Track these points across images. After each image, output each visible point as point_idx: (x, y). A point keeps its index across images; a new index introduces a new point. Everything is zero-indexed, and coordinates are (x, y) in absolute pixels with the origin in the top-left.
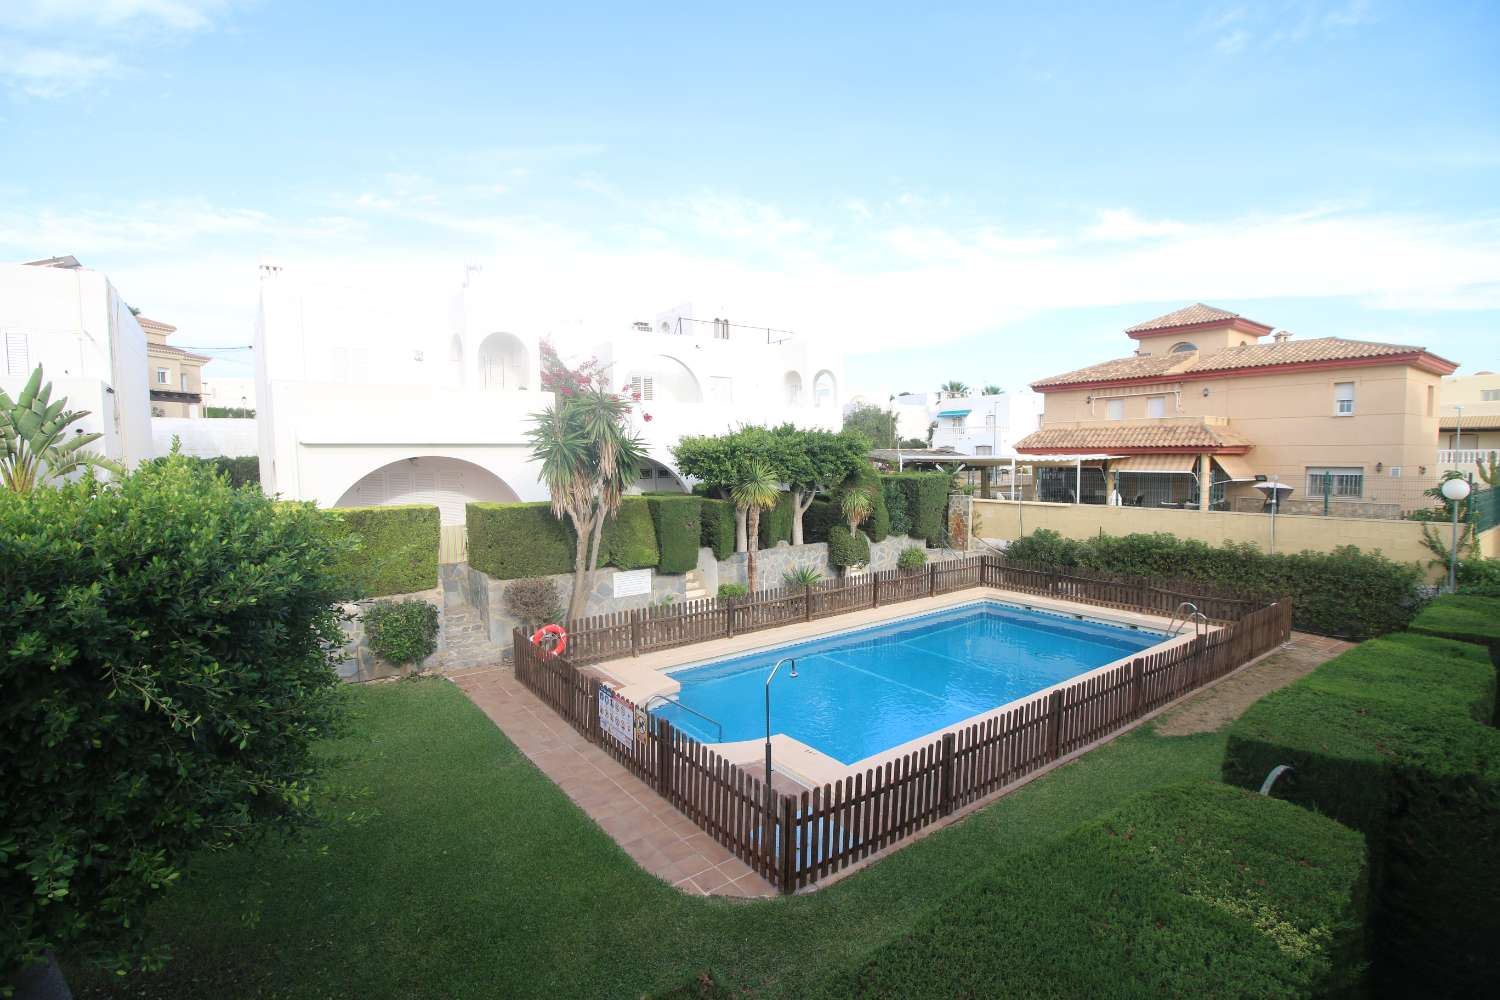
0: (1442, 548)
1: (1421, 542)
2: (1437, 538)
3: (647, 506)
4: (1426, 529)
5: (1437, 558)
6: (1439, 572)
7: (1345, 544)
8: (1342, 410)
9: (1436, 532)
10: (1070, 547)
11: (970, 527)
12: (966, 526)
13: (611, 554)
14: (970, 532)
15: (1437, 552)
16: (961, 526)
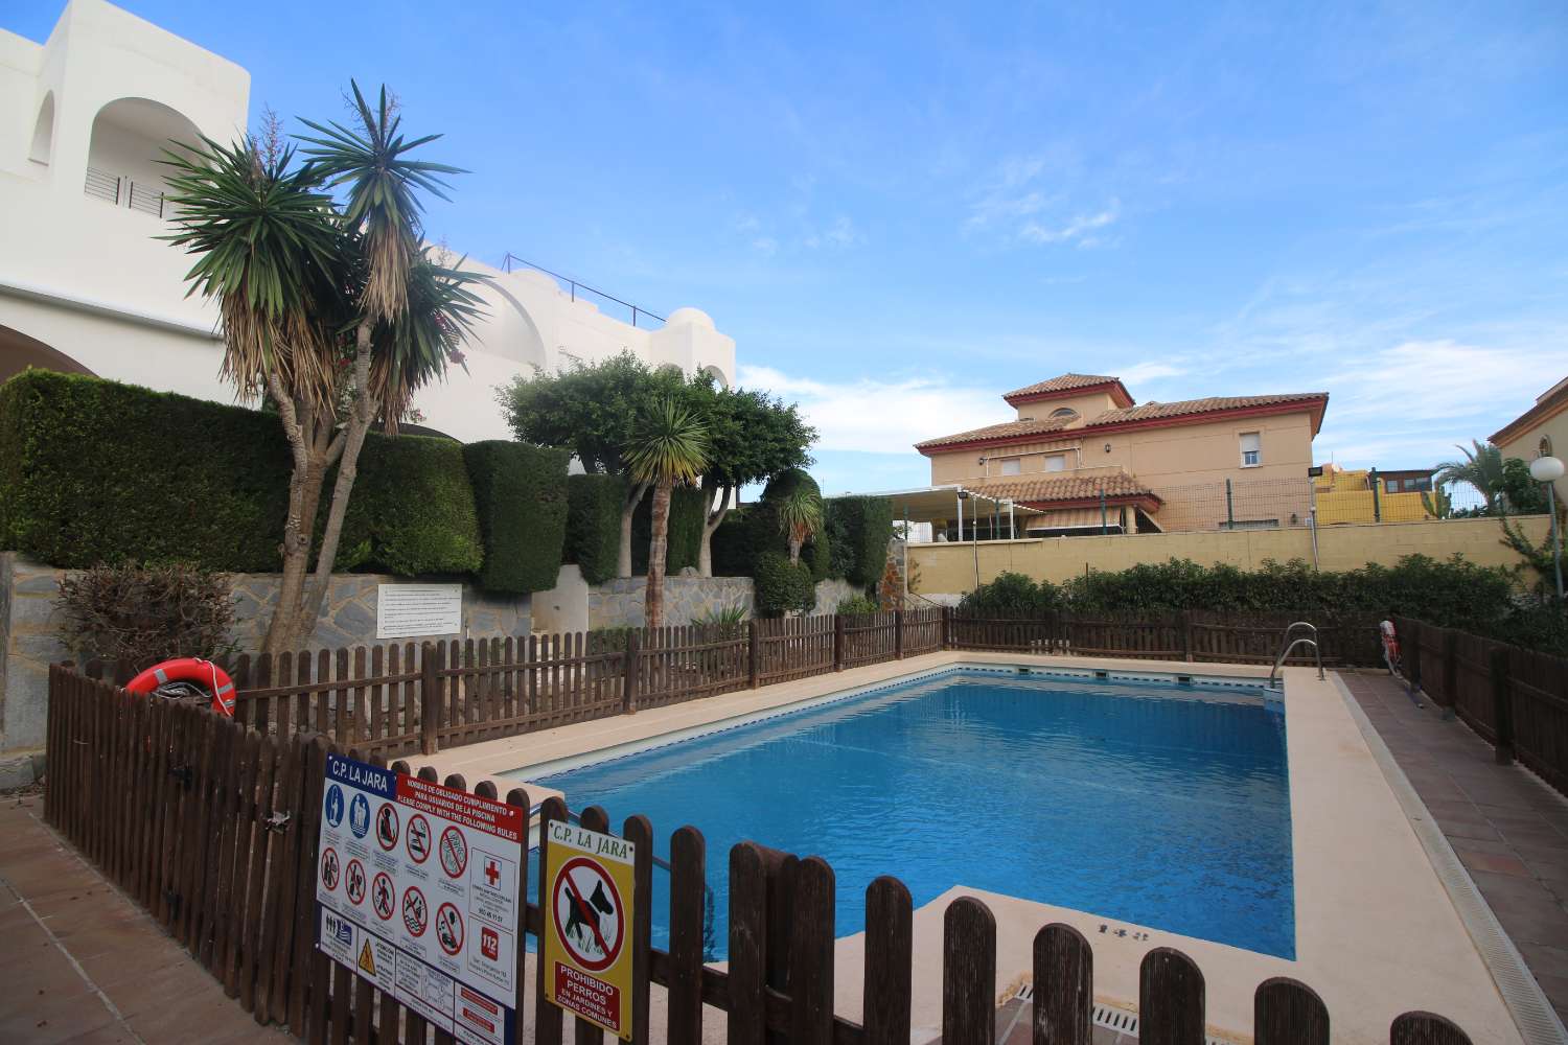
0: (1530, 547)
1: (1502, 542)
2: (1522, 536)
3: (460, 457)
4: (1505, 525)
5: (1527, 559)
6: (1531, 577)
7: (1410, 553)
8: (1248, 462)
9: (1519, 527)
10: (1049, 592)
11: (906, 583)
12: (901, 579)
13: (376, 543)
14: (906, 587)
15: (1523, 553)
16: (894, 581)
